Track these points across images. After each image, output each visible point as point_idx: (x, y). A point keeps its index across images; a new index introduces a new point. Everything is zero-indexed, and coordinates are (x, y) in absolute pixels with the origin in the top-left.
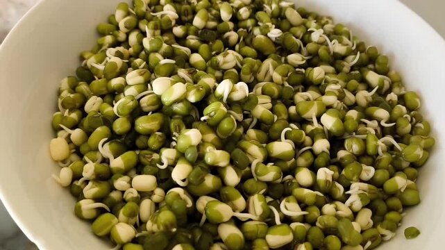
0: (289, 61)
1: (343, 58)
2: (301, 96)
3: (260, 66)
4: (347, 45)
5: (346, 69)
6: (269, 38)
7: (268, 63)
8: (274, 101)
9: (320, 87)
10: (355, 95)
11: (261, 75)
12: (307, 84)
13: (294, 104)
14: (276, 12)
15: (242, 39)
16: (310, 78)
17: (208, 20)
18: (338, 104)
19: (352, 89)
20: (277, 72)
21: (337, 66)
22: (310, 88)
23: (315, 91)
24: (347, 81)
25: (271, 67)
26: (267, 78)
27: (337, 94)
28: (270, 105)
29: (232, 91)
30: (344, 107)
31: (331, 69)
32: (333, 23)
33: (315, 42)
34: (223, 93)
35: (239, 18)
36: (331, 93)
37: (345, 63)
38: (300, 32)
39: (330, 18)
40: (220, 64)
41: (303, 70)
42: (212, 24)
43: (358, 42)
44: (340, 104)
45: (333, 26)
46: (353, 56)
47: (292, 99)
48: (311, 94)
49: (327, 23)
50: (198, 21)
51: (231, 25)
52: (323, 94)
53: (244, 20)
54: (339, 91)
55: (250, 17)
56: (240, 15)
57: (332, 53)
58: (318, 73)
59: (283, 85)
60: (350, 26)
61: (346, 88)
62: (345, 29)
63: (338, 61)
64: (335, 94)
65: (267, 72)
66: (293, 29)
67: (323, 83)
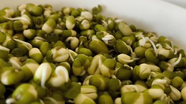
0: (119, 60)
1: (167, 60)
2: (128, 89)
3: (91, 61)
4: (169, 49)
5: (170, 69)
6: (103, 41)
7: (98, 58)
8: (100, 91)
9: (147, 82)
10: (180, 91)
11: (91, 69)
12: (134, 79)
13: (120, 96)
14: (112, 26)
15: (81, 43)
16: (137, 73)
17: (55, 27)
18: (165, 97)
19: (177, 84)
20: (104, 65)
21: (162, 65)
22: (137, 82)
23: (142, 85)
24: (172, 78)
25: (100, 61)
26: (97, 71)
27: (164, 87)
28: (95, 95)
29: (52, 75)
30: (170, 102)
31: (156, 68)
32: (157, 36)
33: (142, 46)
34: (41, 77)
35: (81, 28)
36: (158, 86)
37: (169, 64)
38: (130, 40)
39: (154, 33)
40: (54, 56)
41: (132, 68)
42: (58, 31)
43: (179, 50)
44: (167, 98)
45: (157, 38)
46: (175, 59)
47: (119, 90)
48: (138, 87)
49: (152, 36)
50: (46, 27)
51: (74, 33)
52: (149, 87)
53: (85, 30)
54: (165, 85)
55: (90, 28)
56: (82, 25)
57: (157, 55)
58: (144, 68)
59: (111, 78)
60: (170, 38)
61: (171, 84)
62: (167, 39)
63: (163, 62)
64: (161, 88)
65: (97, 67)
66: (124, 38)
67: (149, 78)
